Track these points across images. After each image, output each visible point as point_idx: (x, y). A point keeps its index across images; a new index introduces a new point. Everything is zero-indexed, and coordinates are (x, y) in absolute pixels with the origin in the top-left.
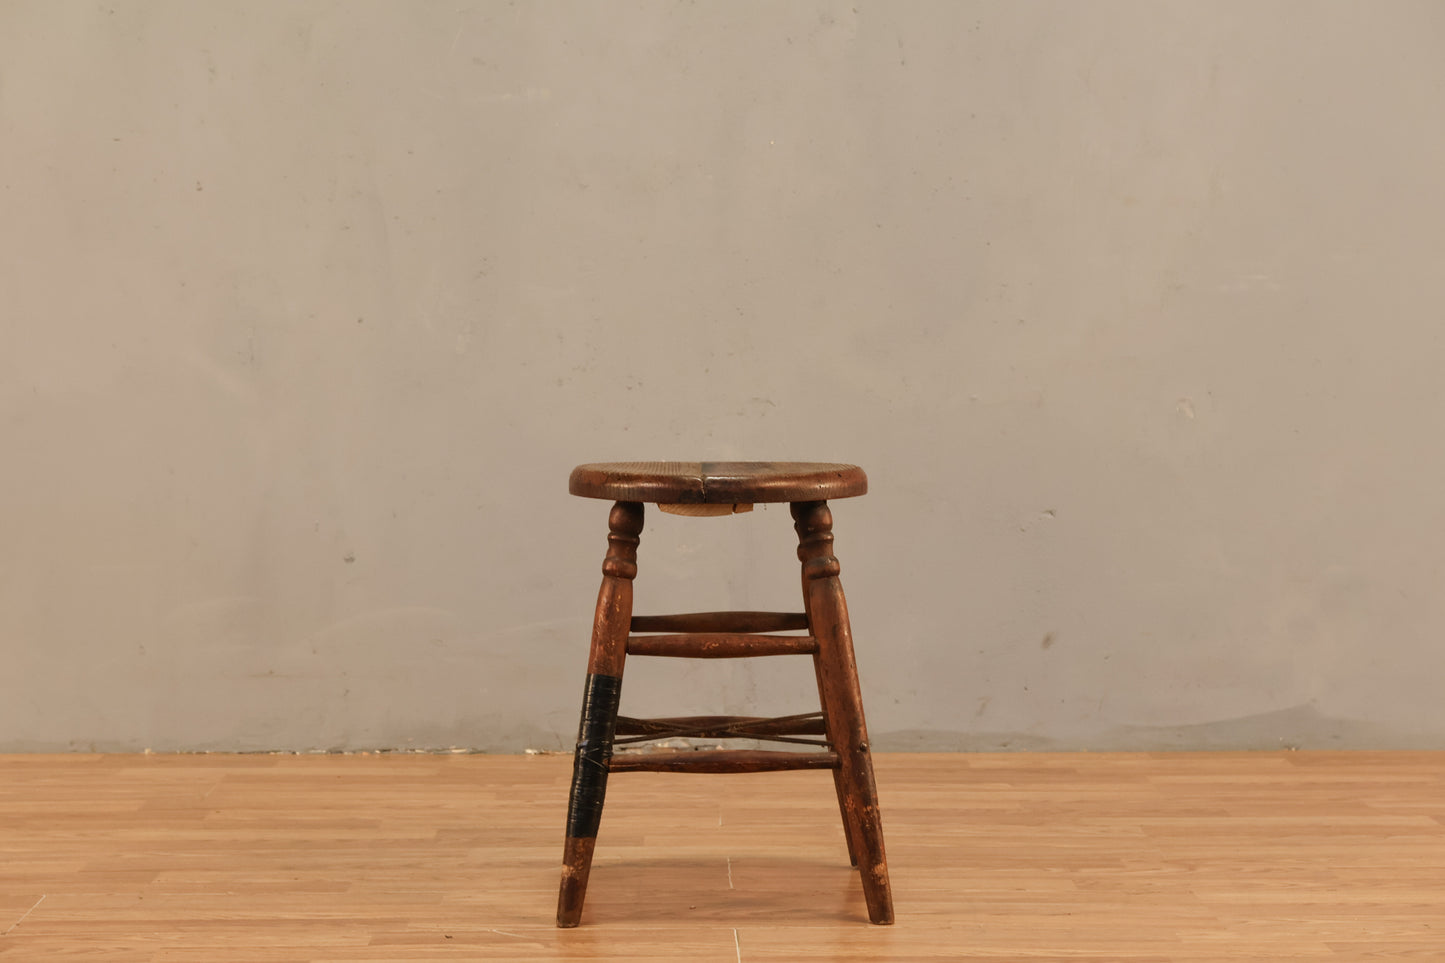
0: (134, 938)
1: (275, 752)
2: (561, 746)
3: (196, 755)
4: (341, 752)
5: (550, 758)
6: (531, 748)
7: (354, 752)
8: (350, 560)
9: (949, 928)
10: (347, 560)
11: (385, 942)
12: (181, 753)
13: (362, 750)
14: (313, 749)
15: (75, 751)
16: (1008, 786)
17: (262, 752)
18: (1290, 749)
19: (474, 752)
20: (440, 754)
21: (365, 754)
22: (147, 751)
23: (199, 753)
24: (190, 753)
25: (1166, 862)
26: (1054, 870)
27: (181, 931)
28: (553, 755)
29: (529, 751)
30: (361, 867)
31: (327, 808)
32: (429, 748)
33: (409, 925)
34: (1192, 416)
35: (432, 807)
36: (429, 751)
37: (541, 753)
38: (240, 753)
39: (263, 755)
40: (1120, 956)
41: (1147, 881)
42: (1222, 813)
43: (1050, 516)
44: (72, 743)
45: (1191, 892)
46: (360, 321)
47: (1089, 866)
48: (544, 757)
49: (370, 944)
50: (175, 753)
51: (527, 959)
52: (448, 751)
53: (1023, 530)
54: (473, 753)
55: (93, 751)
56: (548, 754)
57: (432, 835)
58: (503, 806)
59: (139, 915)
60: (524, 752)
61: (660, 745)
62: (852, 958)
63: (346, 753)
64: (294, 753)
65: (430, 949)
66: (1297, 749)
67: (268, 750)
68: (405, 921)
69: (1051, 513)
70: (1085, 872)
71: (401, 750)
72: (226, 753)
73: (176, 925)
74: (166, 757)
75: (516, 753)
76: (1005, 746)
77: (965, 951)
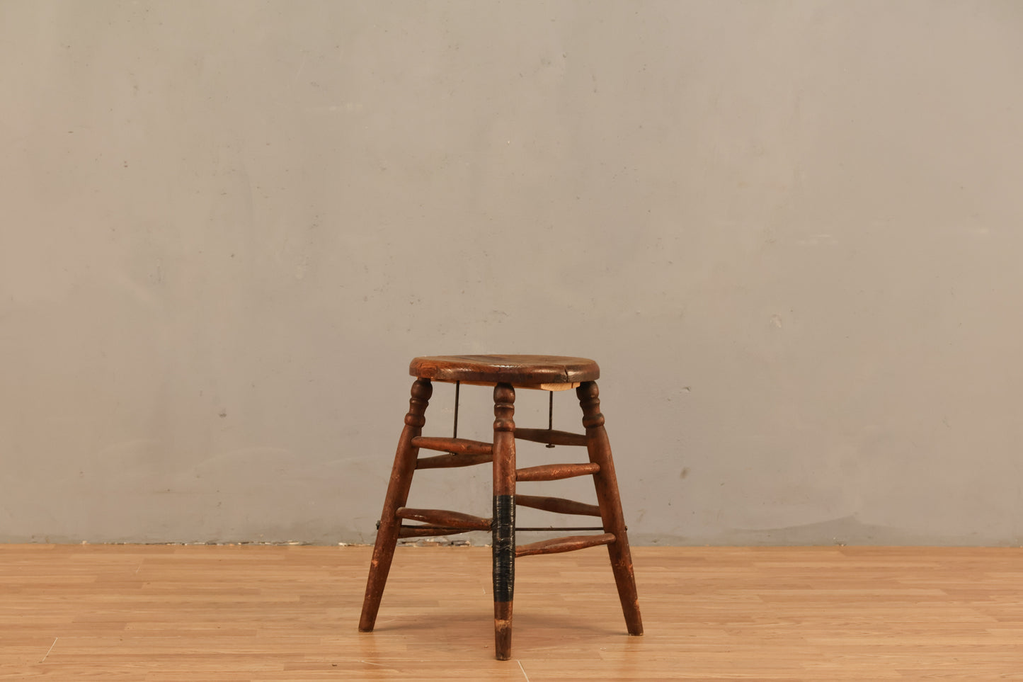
0: (127, 665)
1: (171, 543)
2: (363, 541)
3: (118, 545)
4: (215, 544)
5: (355, 548)
6: (342, 542)
7: (224, 544)
8: (223, 415)
9: (655, 660)
10: (221, 415)
11: (295, 668)
12: (107, 544)
13: (229, 543)
14: (196, 541)
15: (34, 542)
16: (663, 569)
17: (161, 544)
18: (840, 545)
19: (305, 544)
20: (282, 545)
21: (231, 545)
22: (84, 542)
23: (119, 544)
24: (113, 544)
25: (779, 618)
26: (710, 624)
27: (158, 661)
28: (358, 547)
29: (341, 544)
30: (258, 620)
31: (221, 581)
32: (274, 541)
33: (305, 657)
34: (780, 326)
35: (290, 581)
36: (275, 543)
37: (349, 546)
38: (147, 544)
39: (163, 545)
40: (771, 678)
41: (772, 631)
42: (808, 587)
43: (687, 390)
44: (33, 537)
45: (802, 638)
46: (232, 256)
47: (732, 621)
48: (351, 548)
49: (285, 670)
50: (103, 544)
51: (392, 680)
52: (286, 544)
53: (669, 400)
54: (303, 545)
55: (47, 542)
56: (353, 546)
57: (297, 599)
58: (337, 581)
59: (125, 651)
60: (337, 545)
61: (428, 540)
62: (599, 679)
63: (218, 545)
64: (183, 544)
65: (325, 673)
66: (844, 545)
67: (166, 542)
68: (303, 655)
69: (688, 389)
70: (730, 625)
71: (256, 542)
72: (138, 544)
73: (152, 657)
74: (97, 547)
75: (332, 545)
76: (655, 542)
77: (670, 675)
